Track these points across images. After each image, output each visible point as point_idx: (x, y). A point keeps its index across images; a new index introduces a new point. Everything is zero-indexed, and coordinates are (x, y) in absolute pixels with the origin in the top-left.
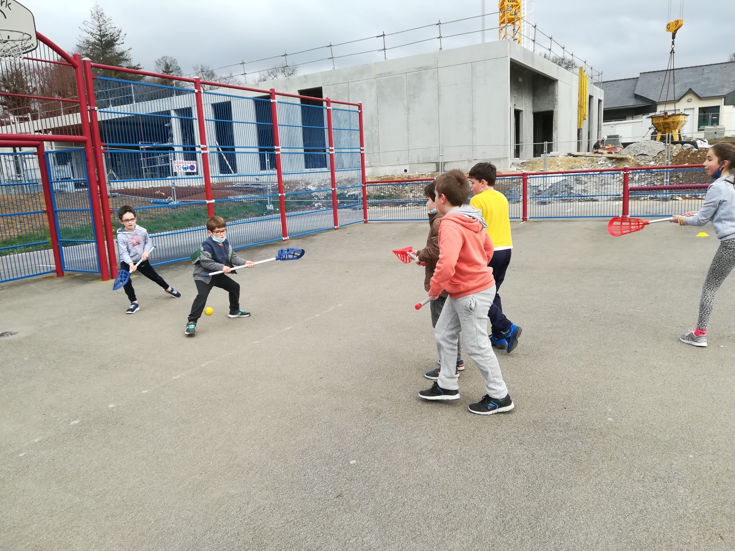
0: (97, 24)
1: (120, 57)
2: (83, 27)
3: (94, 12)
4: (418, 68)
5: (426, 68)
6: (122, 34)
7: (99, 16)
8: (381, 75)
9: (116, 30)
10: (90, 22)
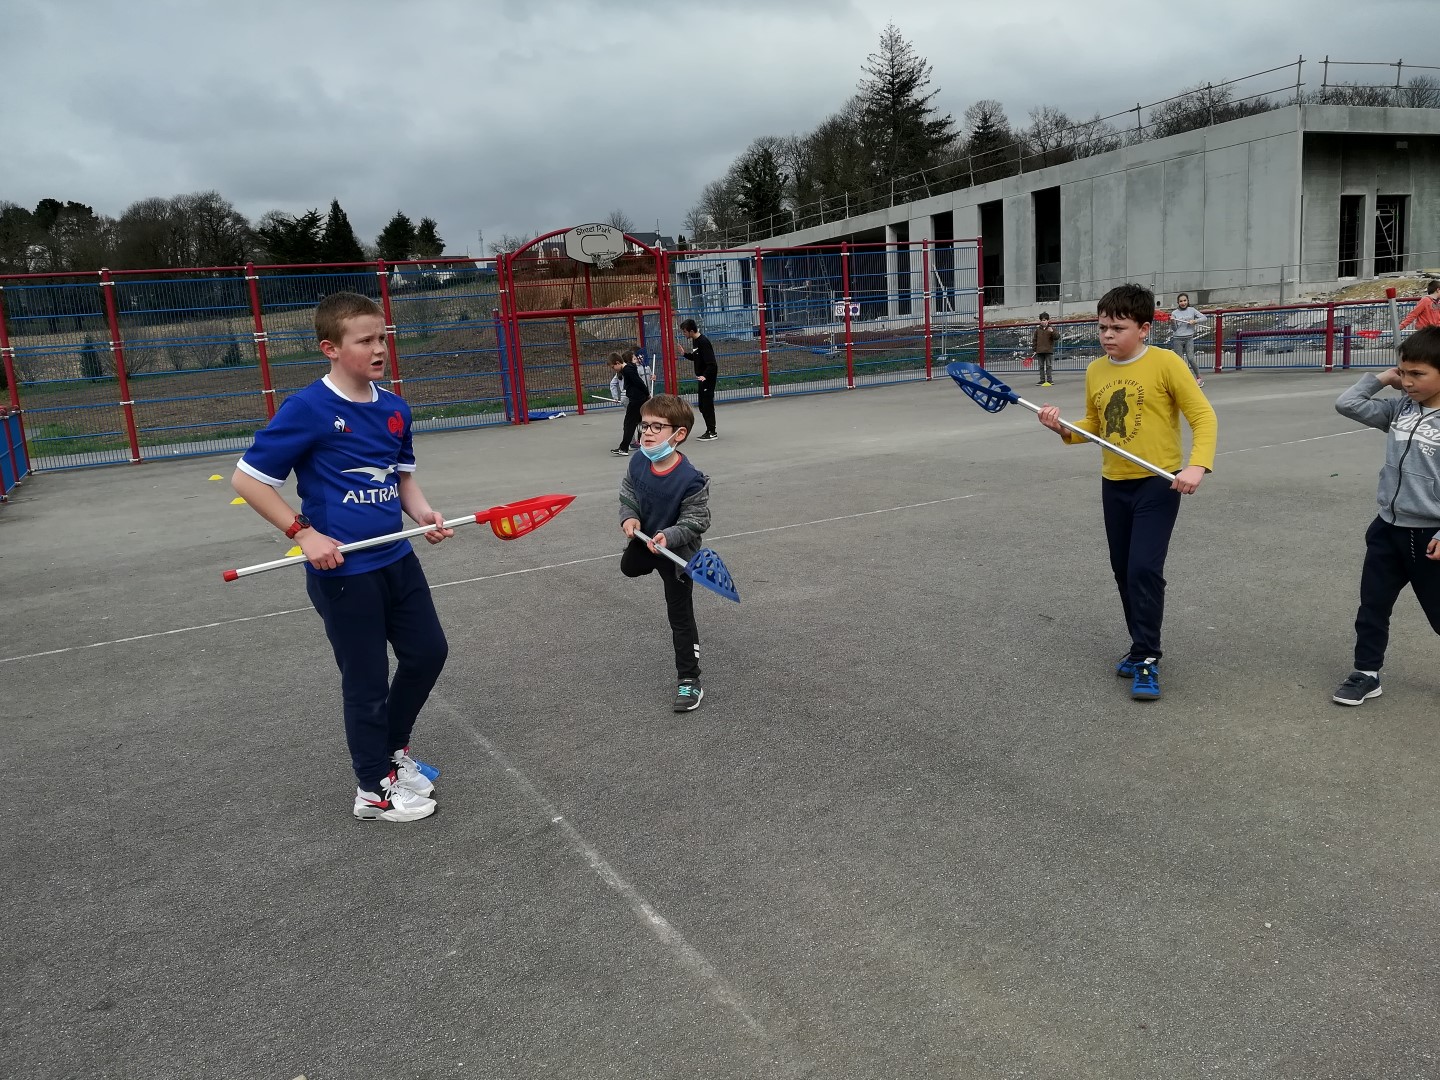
0: (889, 55)
1: (918, 109)
2: (867, 65)
3: (886, 36)
4: (1180, 153)
5: (1190, 153)
6: (925, 69)
7: (892, 43)
8: (1132, 166)
9: (918, 61)
10: (880, 54)
